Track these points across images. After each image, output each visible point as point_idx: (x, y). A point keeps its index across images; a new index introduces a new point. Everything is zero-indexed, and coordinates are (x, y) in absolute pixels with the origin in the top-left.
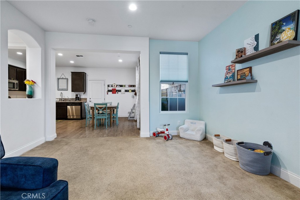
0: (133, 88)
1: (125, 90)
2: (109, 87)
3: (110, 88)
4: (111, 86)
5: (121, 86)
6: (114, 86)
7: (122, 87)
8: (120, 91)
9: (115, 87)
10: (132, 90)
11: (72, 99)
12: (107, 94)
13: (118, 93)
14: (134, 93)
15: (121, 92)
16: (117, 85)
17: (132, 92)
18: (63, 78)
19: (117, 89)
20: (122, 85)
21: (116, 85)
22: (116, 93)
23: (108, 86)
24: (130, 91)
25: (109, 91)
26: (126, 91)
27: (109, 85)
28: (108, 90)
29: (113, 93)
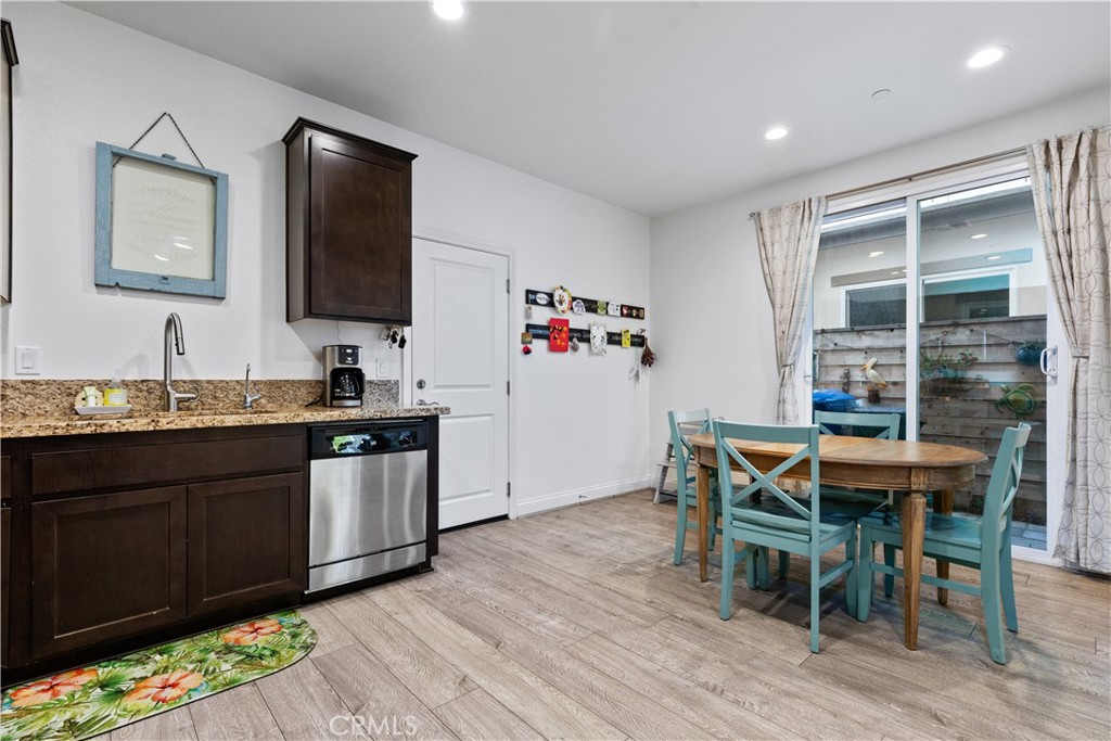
0: (633, 326)
1: (608, 334)
2: (535, 302)
3: (542, 316)
4: (543, 299)
5: (591, 306)
6: (561, 303)
7: (595, 311)
8: (584, 336)
9: (565, 306)
10: (632, 336)
11: (276, 388)
12: (527, 351)
13: (575, 349)
14: (641, 350)
15: (588, 341)
16: (574, 299)
17: (634, 348)
18: (166, 165)
19: (571, 326)
20: (596, 302)
21: (567, 299)
22: (565, 350)
23: (531, 297)
24: (626, 340)
25: (533, 331)
26: (613, 339)
27: (535, 293)
28: (531, 322)
29: (554, 348)
